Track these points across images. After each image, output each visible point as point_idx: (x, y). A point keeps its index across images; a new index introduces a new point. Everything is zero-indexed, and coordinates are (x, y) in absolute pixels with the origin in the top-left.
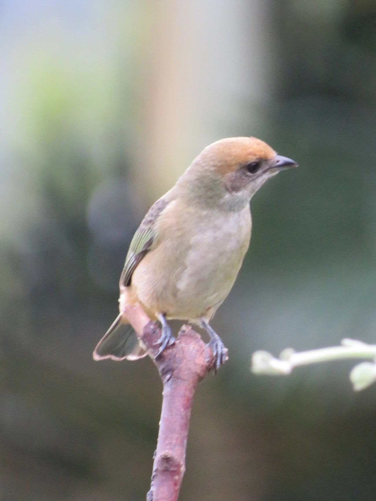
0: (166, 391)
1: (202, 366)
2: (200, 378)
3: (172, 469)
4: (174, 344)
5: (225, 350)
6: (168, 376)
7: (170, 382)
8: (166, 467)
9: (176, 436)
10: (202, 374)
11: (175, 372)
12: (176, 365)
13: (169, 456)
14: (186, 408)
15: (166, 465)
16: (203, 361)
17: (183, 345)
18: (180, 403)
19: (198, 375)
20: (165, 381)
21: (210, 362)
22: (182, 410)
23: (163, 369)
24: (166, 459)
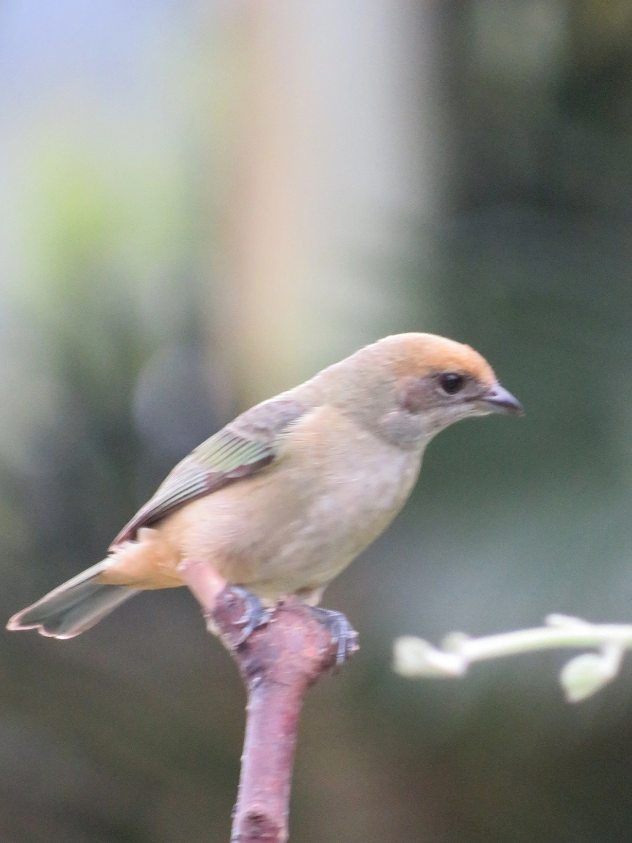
0: (254, 704)
1: (314, 661)
2: (311, 682)
3: (265, 835)
4: (265, 625)
5: (353, 634)
6: (256, 679)
7: (259, 690)
8: (254, 832)
9: (270, 779)
10: (314, 675)
11: (269, 672)
12: (269, 660)
13: (259, 813)
14: (288, 731)
15: (255, 829)
16: (315, 652)
17: (281, 626)
18: (276, 725)
19: (307, 676)
20: (251, 687)
21: (326, 654)
22: (281, 735)
23: (248, 668)
24: (255, 819)
